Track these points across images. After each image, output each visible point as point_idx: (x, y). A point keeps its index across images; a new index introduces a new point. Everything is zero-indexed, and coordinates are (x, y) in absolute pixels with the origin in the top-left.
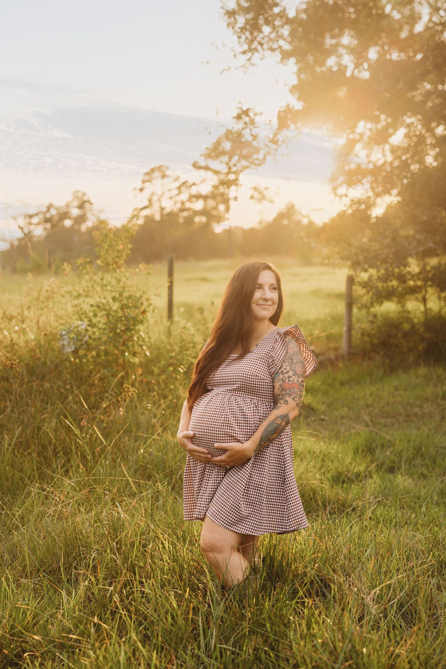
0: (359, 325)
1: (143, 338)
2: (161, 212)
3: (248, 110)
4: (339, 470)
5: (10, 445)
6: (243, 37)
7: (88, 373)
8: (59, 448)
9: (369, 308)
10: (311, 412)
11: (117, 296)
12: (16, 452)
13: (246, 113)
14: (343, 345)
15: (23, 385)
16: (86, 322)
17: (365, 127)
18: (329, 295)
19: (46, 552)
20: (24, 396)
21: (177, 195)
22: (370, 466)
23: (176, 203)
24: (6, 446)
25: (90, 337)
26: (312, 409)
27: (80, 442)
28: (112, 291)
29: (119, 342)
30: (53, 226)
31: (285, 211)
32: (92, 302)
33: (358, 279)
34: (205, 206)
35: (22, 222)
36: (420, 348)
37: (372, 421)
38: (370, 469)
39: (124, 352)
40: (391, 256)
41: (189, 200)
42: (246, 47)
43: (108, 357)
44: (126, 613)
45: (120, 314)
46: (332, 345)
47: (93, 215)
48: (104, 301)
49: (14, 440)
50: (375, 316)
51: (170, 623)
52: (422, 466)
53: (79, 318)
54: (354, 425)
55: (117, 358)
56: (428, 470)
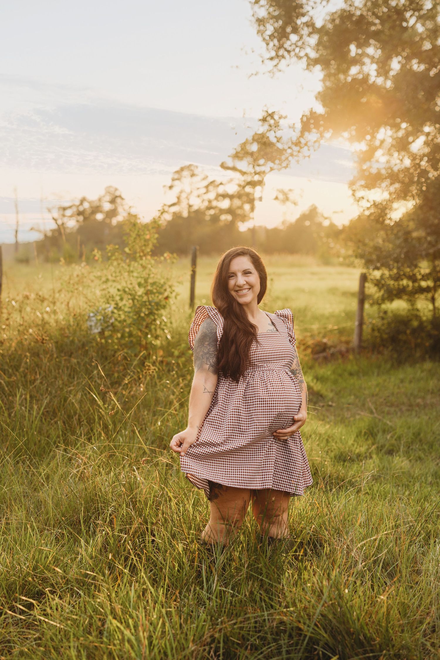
0: (370, 320)
1: (165, 322)
2: (189, 209)
3: (273, 113)
4: (342, 450)
5: (38, 413)
6: (271, 44)
7: (113, 352)
8: (83, 418)
9: (380, 304)
10: (320, 398)
11: (143, 282)
12: (43, 420)
13: (271, 115)
14: (354, 339)
15: (52, 360)
16: (113, 305)
17: (385, 134)
18: (345, 294)
19: (68, 508)
20: (53, 371)
21: (205, 193)
22: (370, 448)
23: (203, 201)
24: (35, 413)
25: (116, 320)
26: (321, 396)
27: (103, 413)
28: (137, 277)
29: (142, 325)
30: (85, 219)
31: (307, 213)
32: (120, 287)
33: (370, 277)
34: (231, 204)
35: (56, 214)
36: (427, 344)
37: (376, 409)
38: (370, 451)
39: (147, 334)
40: (403, 256)
41: (216, 199)
42: (273, 54)
43: (132, 339)
44: (138, 559)
45: (145, 298)
46: (344, 339)
47: (124, 210)
48: (130, 286)
49: (42, 408)
50: (385, 312)
51: (176, 569)
52: (420, 450)
53: (106, 301)
54: (359, 412)
55: (140, 340)
56: (424, 454)
